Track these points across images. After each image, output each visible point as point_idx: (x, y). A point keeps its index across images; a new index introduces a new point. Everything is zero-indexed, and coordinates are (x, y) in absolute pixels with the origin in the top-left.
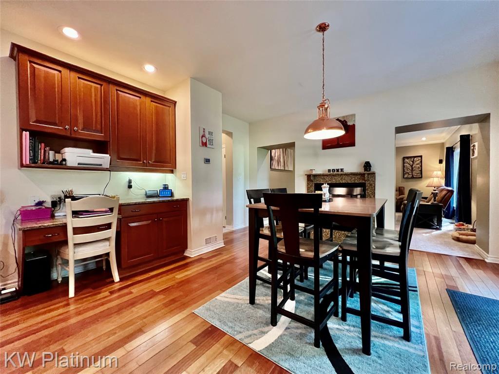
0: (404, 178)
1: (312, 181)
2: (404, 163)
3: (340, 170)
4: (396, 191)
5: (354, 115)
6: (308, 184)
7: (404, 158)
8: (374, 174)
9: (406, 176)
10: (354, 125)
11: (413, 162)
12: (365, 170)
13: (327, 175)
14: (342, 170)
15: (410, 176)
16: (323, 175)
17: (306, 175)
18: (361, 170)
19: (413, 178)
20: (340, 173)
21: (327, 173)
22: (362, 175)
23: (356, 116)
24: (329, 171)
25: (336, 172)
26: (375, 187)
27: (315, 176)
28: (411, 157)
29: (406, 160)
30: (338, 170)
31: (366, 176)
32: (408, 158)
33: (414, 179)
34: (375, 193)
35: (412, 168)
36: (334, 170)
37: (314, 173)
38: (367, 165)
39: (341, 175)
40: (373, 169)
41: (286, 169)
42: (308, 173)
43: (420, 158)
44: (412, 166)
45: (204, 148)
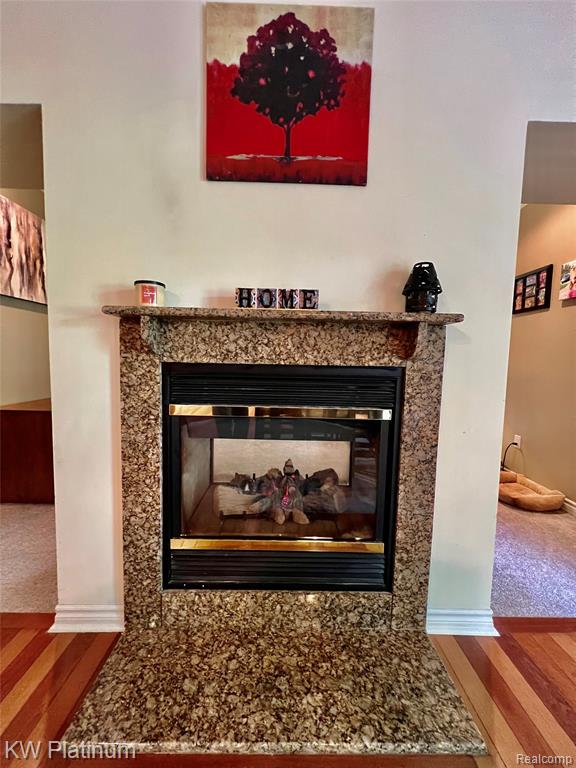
1: (150, 351)
3: (298, 300)
5: (368, 17)
6: (127, 366)
10: (366, 69)
12: (413, 304)
13: (226, 321)
14: (309, 296)
16: (213, 319)
17: (108, 311)
20: (296, 310)
21: (233, 309)
22: (395, 328)
23: (377, 18)
24: (244, 295)
25: (277, 310)
26: (439, 387)
27: (167, 320)
30: (287, 297)
34: (438, 415)
36: (266, 296)
37: (159, 302)
38: (421, 285)
39: (300, 322)
42: (126, 304)
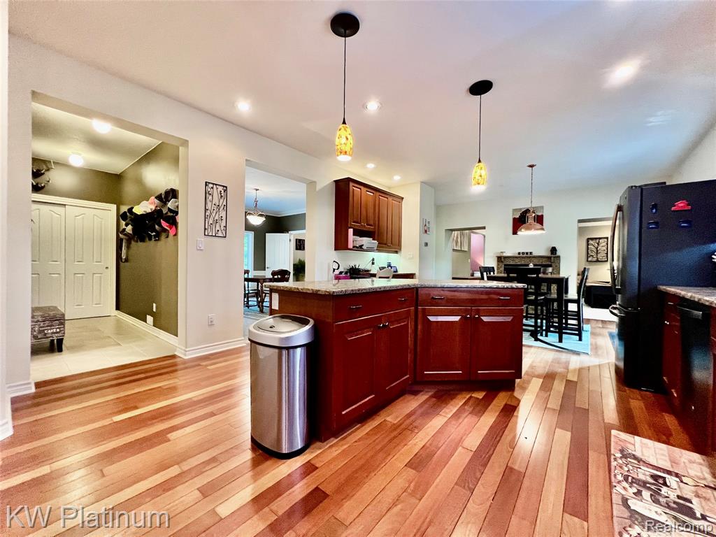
0: (587, 261)
1: (503, 262)
2: (588, 245)
4: (578, 275)
5: (542, 207)
7: (588, 240)
8: (559, 257)
9: (590, 259)
10: (542, 216)
11: (598, 244)
12: (552, 253)
13: (516, 257)
14: (531, 253)
15: (595, 259)
16: (514, 257)
17: (496, 256)
18: (548, 254)
19: (598, 261)
20: (529, 255)
21: (517, 255)
22: (549, 258)
23: (545, 208)
24: (519, 253)
25: (525, 255)
27: (505, 257)
28: (596, 239)
29: (591, 242)
30: (527, 253)
31: (552, 258)
32: (592, 239)
33: (598, 263)
34: (560, 273)
35: (597, 251)
36: (523, 253)
37: (505, 255)
38: (554, 250)
39: (529, 257)
40: (558, 253)
41: (463, 249)
42: (499, 255)
43: (606, 240)
44: (597, 248)
45: (425, 235)
